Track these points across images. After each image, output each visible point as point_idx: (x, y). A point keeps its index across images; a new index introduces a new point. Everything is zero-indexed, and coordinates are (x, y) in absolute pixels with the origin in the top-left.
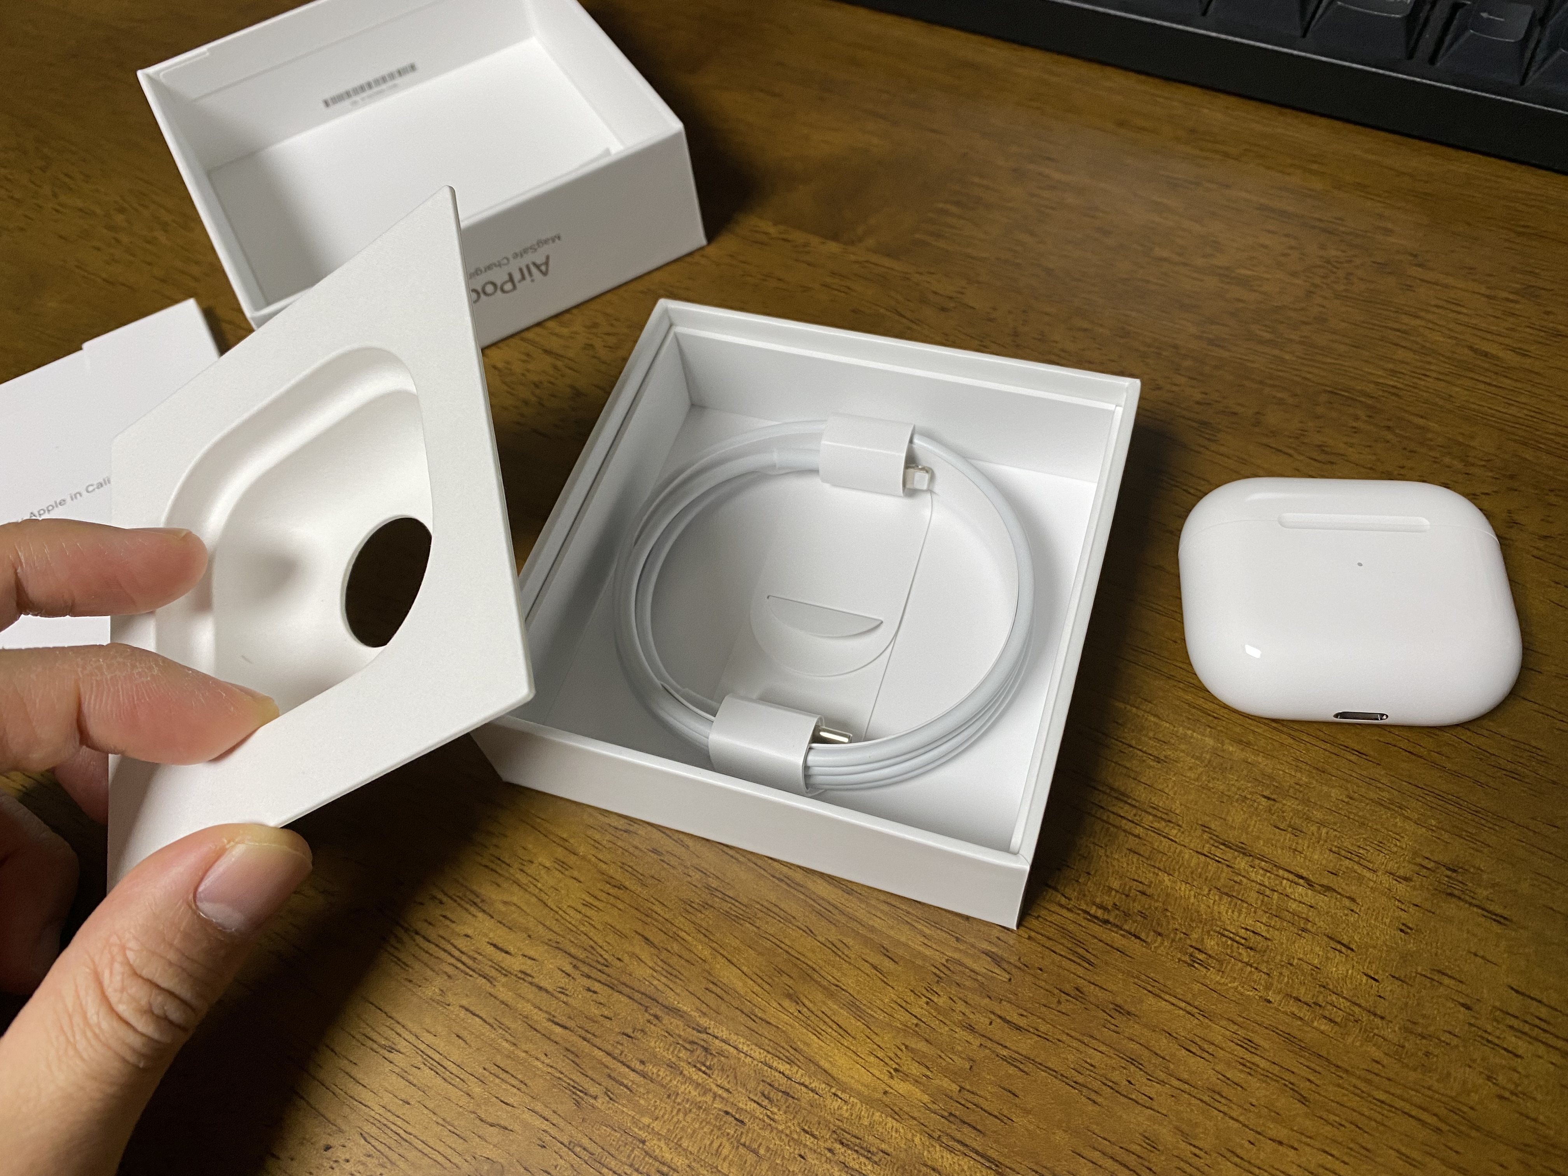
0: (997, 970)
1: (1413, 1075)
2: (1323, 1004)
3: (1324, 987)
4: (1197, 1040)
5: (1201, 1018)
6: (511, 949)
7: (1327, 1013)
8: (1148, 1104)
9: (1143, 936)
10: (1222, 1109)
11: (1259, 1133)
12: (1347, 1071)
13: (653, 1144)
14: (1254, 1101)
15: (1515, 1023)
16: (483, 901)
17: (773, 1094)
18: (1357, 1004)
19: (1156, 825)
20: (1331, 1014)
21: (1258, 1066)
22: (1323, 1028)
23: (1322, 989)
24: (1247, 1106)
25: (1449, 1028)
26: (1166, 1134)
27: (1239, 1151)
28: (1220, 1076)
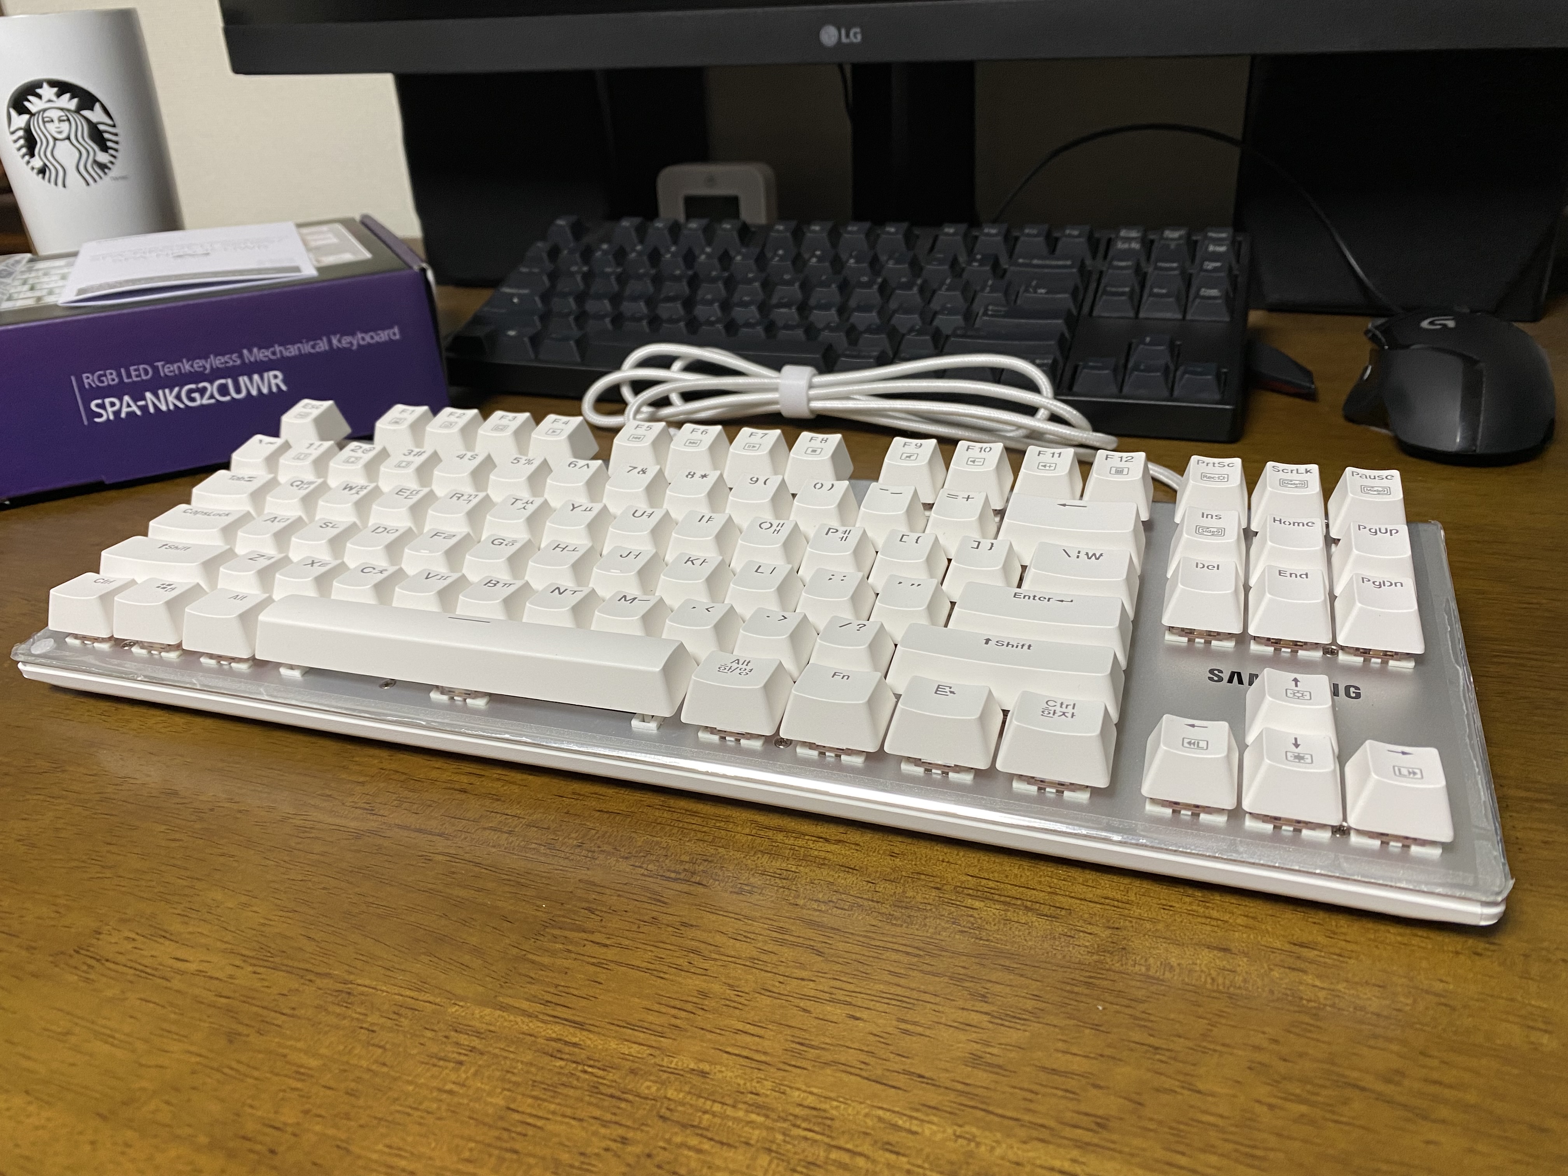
0: (593, 916)
1: (898, 929)
4: (741, 932)
6: (191, 959)
8: (705, 972)
9: (704, 882)
12: (852, 934)
13: (294, 1057)
14: (783, 960)
15: (971, 892)
16: (171, 934)
17: (403, 1011)
19: (718, 825)
25: (926, 901)
26: (716, 987)
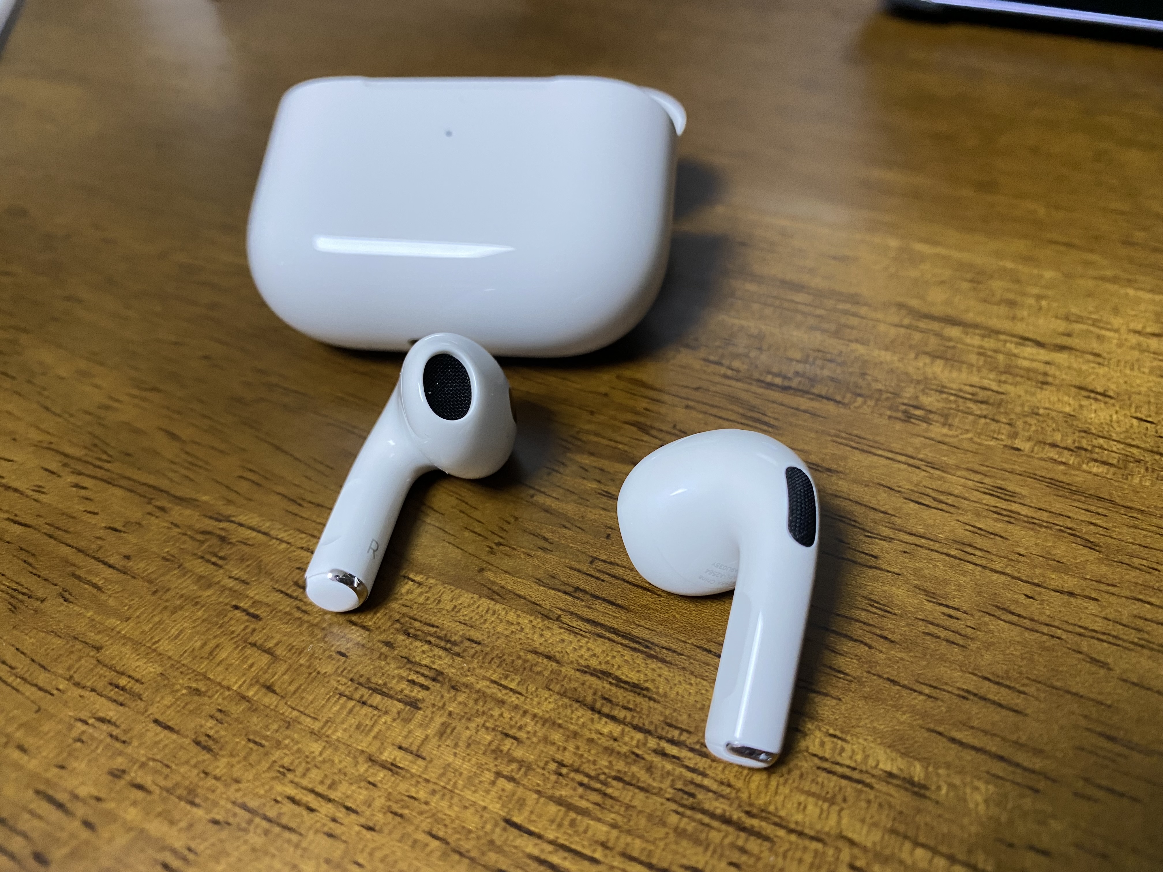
2: (1089, 448)
3: (1085, 432)
5: (929, 469)
7: (1095, 456)
10: (979, 562)
11: (1038, 585)
18: (1133, 446)
20: (1102, 457)
21: (1019, 514)
22: (1095, 470)
23: (1083, 434)
24: (1015, 557)
27: (1012, 608)
28: (968, 527)
